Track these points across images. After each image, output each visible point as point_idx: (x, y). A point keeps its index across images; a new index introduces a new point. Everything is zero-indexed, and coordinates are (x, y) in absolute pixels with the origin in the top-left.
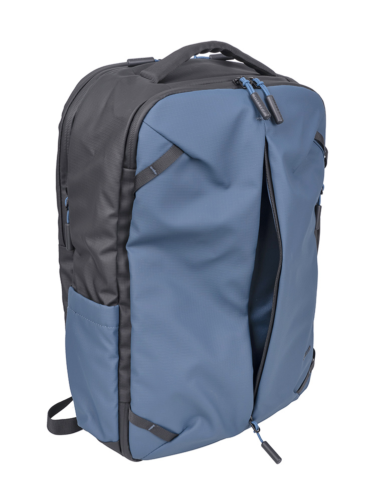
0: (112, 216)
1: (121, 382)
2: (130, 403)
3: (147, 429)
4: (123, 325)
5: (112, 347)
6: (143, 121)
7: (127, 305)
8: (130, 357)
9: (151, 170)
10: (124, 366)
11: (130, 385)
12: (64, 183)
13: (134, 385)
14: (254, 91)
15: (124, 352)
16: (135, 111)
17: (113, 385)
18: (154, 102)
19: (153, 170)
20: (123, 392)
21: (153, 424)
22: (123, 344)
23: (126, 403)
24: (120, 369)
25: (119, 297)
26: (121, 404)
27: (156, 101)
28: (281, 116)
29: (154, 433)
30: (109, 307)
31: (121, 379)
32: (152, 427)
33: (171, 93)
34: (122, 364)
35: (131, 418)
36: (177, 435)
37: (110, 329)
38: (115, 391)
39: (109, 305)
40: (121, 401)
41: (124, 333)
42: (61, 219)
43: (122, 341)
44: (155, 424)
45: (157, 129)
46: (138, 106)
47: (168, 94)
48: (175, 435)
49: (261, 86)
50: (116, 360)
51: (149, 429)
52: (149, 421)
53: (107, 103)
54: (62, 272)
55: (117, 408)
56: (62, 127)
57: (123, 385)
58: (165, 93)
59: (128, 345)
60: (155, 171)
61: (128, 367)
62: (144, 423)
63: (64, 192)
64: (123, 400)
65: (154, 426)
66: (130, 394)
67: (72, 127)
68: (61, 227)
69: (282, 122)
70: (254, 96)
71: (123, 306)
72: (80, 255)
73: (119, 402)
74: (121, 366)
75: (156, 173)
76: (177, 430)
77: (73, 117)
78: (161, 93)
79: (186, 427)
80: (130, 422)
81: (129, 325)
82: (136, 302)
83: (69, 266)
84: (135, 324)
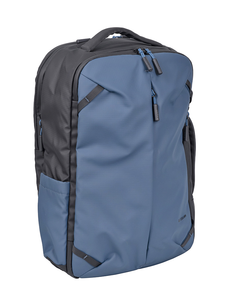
0: (67, 128)
1: (69, 229)
2: (73, 241)
3: (83, 258)
4: (72, 194)
5: (64, 207)
6: (80, 73)
7: (74, 182)
8: (74, 214)
9: (86, 100)
10: (71, 219)
11: (74, 230)
12: (38, 112)
13: (76, 230)
14: (144, 56)
15: (71, 210)
16: (76, 68)
17: (64, 230)
18: (86, 63)
19: (87, 99)
20: (70, 235)
21: (87, 255)
22: (71, 205)
23: (71, 241)
24: (68, 220)
25: (70, 177)
26: (69, 242)
27: (87, 62)
28: (161, 70)
29: (86, 261)
30: (63, 182)
31: (69, 227)
32: (86, 257)
33: (95, 58)
34: (70, 217)
35: (74, 250)
36: (100, 264)
37: (63, 196)
38: (65, 233)
39: (64, 181)
40: (68, 240)
41: (72, 199)
42: (36, 133)
43: (71, 204)
44: (88, 255)
45: (88, 77)
46: (78, 66)
47: (94, 58)
48: (100, 263)
49: (149, 53)
50: (66, 215)
51: (84, 258)
52: (84, 253)
53: (62, 65)
54: (37, 165)
55: (66, 244)
56: (37, 80)
57: (70, 230)
58: (93, 58)
59: (74, 206)
60: (88, 100)
61: (73, 220)
62: (81, 254)
63: (38, 117)
64: (70, 239)
65: (87, 256)
66: (73, 236)
67: (43, 79)
68: (36, 138)
69: (161, 74)
70: (144, 58)
71: (73, 183)
72: (48, 153)
73: (67, 241)
74: (69, 219)
75: (88, 101)
76: (101, 260)
77: (43, 74)
78: (91, 58)
79: (106, 259)
80: (73, 253)
81: (74, 195)
82: (79, 181)
83: (41, 162)
84: (78, 194)
